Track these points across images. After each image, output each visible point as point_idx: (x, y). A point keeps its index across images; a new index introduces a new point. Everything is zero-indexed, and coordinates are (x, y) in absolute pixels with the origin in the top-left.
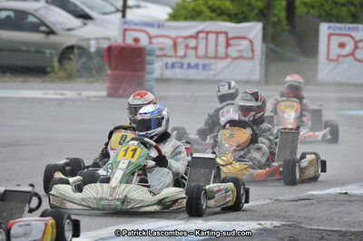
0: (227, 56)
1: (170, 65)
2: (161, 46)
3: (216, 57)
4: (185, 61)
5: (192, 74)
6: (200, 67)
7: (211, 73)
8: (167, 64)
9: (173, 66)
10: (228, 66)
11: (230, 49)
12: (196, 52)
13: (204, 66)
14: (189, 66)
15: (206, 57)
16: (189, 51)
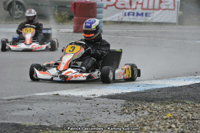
0: (160, 8)
1: (127, 14)
2: (123, 3)
3: (154, 9)
4: (135, 11)
5: (139, 19)
6: (144, 15)
7: (150, 18)
8: (125, 13)
9: (129, 14)
10: (160, 14)
11: (162, 4)
12: (142, 6)
13: (146, 14)
14: (138, 14)
15: (148, 9)
16: (138, 5)
